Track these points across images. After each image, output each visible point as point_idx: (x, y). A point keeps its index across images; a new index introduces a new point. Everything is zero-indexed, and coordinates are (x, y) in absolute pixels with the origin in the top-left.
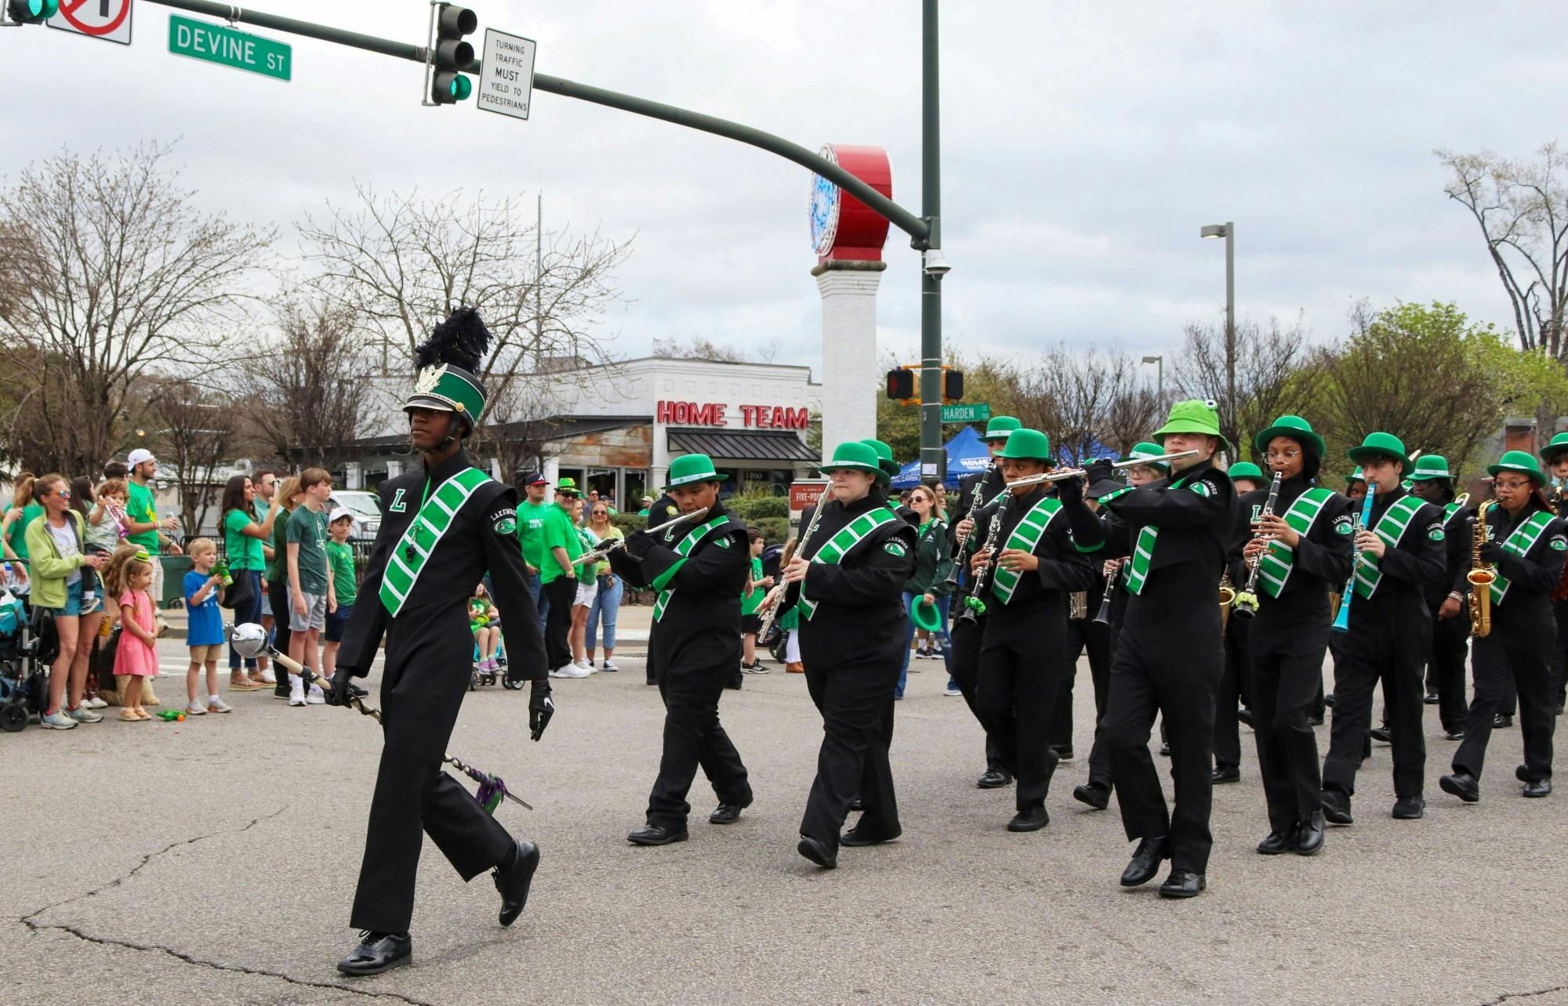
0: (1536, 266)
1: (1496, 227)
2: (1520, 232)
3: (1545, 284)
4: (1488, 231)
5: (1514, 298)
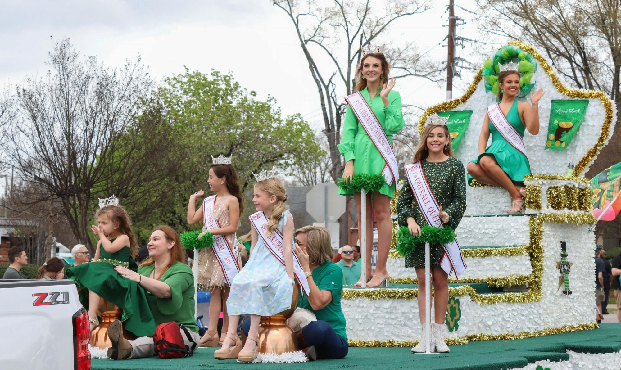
0: (336, 62)
1: (307, 30)
2: (325, 35)
3: (343, 77)
4: (301, 33)
5: (319, 86)
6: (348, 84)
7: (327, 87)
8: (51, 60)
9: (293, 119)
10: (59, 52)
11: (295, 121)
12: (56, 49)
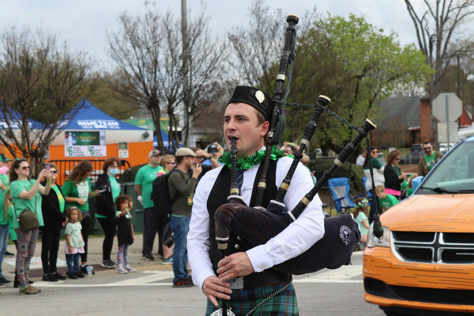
0: (427, 3)
3: (432, 13)
5: (415, 22)
6: (436, 19)
7: (421, 22)
8: (250, 13)
9: (409, 47)
10: (255, 7)
11: (411, 49)
12: (252, 5)
